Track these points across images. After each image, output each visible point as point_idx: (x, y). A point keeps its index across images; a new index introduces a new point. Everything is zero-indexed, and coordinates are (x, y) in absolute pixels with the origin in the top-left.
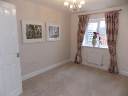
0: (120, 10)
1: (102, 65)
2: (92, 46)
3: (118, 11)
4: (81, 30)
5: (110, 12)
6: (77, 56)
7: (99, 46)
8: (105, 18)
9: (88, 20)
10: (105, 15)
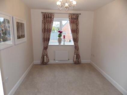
0: (80, 14)
1: (69, 60)
2: (58, 44)
3: (78, 14)
4: (46, 29)
5: (74, 14)
6: (44, 56)
7: (64, 44)
8: (69, 19)
9: (53, 18)
10: (69, 16)
